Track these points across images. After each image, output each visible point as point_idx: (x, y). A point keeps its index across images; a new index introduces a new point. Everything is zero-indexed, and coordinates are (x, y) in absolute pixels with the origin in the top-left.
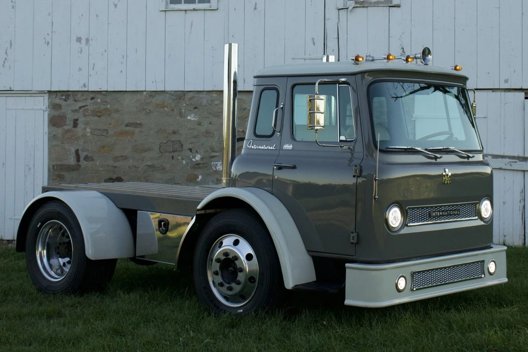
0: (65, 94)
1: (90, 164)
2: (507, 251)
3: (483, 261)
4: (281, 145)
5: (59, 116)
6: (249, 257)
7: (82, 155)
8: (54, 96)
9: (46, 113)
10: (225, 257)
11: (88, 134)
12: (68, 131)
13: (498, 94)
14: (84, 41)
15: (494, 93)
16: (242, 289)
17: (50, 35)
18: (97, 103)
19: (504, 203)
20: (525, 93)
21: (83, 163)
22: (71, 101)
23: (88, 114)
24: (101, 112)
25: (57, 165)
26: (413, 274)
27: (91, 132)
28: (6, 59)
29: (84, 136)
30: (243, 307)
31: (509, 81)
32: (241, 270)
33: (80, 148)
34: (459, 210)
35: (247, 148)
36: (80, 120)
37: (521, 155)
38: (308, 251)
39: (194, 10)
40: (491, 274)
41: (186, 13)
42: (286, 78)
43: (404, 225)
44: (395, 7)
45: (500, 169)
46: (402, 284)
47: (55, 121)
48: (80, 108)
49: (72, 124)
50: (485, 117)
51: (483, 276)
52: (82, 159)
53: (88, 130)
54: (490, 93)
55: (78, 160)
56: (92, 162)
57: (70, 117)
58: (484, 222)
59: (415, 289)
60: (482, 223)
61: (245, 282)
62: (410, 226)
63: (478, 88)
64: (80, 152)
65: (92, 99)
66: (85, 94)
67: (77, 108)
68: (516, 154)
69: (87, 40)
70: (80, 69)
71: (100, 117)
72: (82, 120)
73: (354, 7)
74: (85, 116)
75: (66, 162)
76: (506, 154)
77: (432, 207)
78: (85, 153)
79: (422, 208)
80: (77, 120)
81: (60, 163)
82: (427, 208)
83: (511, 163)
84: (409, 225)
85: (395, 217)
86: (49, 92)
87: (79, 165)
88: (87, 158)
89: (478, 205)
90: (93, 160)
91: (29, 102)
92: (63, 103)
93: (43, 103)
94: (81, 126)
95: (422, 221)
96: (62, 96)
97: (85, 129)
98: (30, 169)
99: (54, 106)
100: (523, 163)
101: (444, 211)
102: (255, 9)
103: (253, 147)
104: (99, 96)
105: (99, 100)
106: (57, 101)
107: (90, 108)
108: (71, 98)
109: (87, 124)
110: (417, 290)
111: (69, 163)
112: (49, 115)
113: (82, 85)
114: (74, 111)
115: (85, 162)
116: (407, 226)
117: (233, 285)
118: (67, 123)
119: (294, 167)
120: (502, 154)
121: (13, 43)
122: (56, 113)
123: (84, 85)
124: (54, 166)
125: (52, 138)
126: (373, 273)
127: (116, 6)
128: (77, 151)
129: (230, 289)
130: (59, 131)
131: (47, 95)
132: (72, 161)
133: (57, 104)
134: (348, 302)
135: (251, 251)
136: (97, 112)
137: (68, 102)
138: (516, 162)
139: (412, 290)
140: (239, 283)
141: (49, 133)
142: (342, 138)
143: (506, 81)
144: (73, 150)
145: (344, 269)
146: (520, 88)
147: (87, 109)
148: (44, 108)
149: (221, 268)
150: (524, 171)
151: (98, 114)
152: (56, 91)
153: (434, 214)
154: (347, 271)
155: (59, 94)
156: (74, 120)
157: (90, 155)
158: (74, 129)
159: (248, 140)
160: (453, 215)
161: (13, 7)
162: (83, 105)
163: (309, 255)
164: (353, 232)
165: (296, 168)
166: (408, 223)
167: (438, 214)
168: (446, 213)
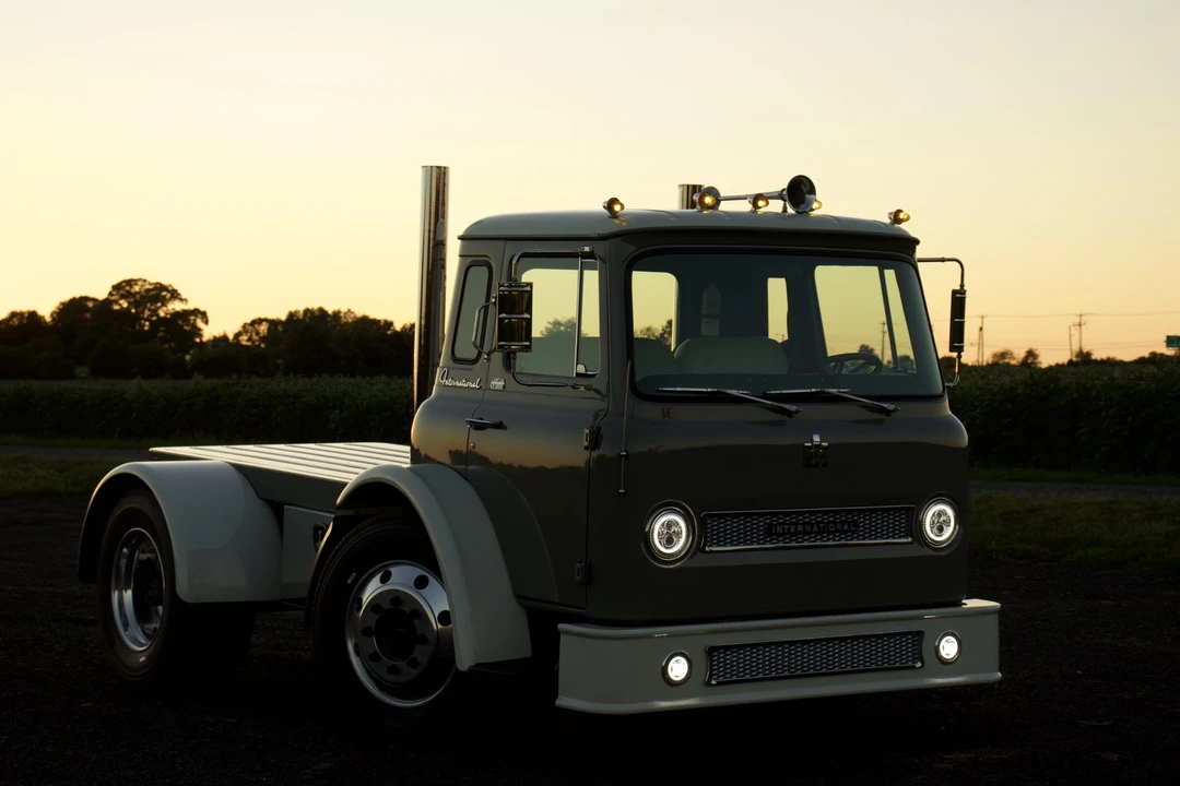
3: (920, 634)
4: (488, 382)
10: (390, 606)
26: (711, 651)
34: (855, 521)
35: (440, 384)
38: (519, 597)
40: (943, 662)
42: (503, 242)
43: (696, 548)
46: (678, 669)
51: (919, 664)
58: (930, 548)
59: (714, 682)
60: (925, 552)
62: (711, 552)
77: (774, 515)
79: (748, 516)
82: (761, 515)
84: (707, 549)
85: (670, 532)
89: (912, 514)
95: (745, 543)
101: (808, 523)
103: (447, 383)
110: (719, 684)
116: (702, 551)
117: (401, 664)
119: (499, 426)
129: (394, 670)
134: (563, 701)
139: (708, 684)
140: (413, 663)
142: (581, 369)
145: (557, 635)
153: (781, 530)
154: (563, 638)
159: (443, 367)
160: (836, 531)
163: (521, 606)
164: (582, 561)
165: (505, 428)
166: (705, 545)
167: (792, 530)
168: (815, 528)
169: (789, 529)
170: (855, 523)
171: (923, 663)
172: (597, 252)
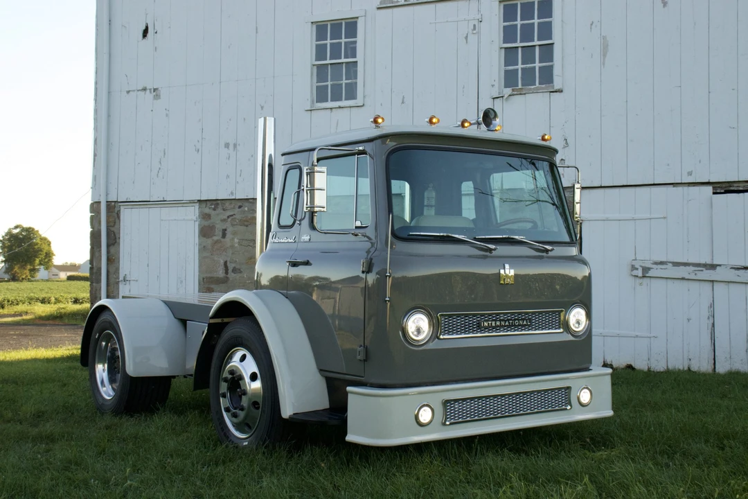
0: (214, 203)
1: (237, 276)
2: (612, 375)
3: (569, 388)
4: (300, 237)
5: (209, 226)
6: (253, 377)
7: (231, 266)
8: (204, 205)
9: (197, 223)
10: (231, 376)
11: (236, 245)
12: (217, 242)
13: (680, 189)
14: (231, 147)
15: (675, 188)
16: (246, 417)
17: (200, 141)
18: (245, 211)
19: (689, 320)
20: (713, 188)
21: (231, 275)
22: (219, 210)
23: (235, 223)
24: (247, 221)
25: (207, 278)
26: (446, 403)
27: (239, 242)
28: (160, 168)
29: (232, 247)
30: (248, 440)
31: (694, 173)
32: (245, 393)
33: (228, 259)
34: (530, 319)
35: (271, 243)
36: (228, 230)
37: (709, 262)
38: (321, 370)
39: (340, 107)
40: (582, 405)
41: (331, 111)
43: (435, 336)
44: (556, 92)
45: (683, 279)
46: (425, 415)
47: (205, 232)
48: (228, 217)
49: (221, 234)
50: (665, 218)
51: (569, 407)
52: (230, 271)
53: (236, 240)
54: (671, 188)
55: (227, 272)
56: (240, 275)
57: (219, 227)
58: (573, 335)
59: (448, 423)
60: (570, 338)
61: (249, 407)
62: (444, 339)
63: (656, 183)
64: (228, 263)
65: (240, 207)
66: (233, 202)
67: (225, 217)
68: (703, 261)
69: (235, 145)
70: (228, 176)
71: (247, 226)
72: (230, 230)
73: (510, 95)
74: (233, 225)
75: (215, 275)
76: (691, 261)
77: (482, 315)
78: (233, 265)
79: (466, 315)
80: (226, 230)
81: (209, 275)
82: (474, 315)
83: (696, 272)
84: (441, 337)
85: (418, 325)
86: (198, 200)
87: (227, 278)
88: (234, 270)
89: (562, 314)
90: (241, 272)
91: (180, 212)
92: (213, 213)
93: (193, 212)
94: (229, 236)
95: (465, 333)
96: (211, 205)
97: (233, 239)
98: (182, 282)
99: (205, 216)
100: (711, 271)
101: (503, 320)
102: (403, 103)
103: (275, 241)
104: (247, 204)
105: (246, 209)
106: (207, 210)
107: (238, 217)
108: (220, 207)
109: (235, 233)
110: (451, 424)
111: (218, 276)
112: (199, 225)
113: (230, 193)
114: (224, 220)
115: (233, 274)
116: (439, 339)
117: (238, 411)
118: (216, 234)
119: (307, 263)
120: (685, 261)
121: (166, 151)
122: (206, 223)
123: (232, 193)
124: (203, 279)
125: (202, 249)
126: (381, 399)
127: (262, 108)
128: (225, 263)
129: (236, 415)
130: (209, 242)
131: (198, 204)
132: (220, 273)
133: (206, 214)
134: (351, 438)
135: (256, 370)
136: (245, 221)
137: (217, 212)
138: (702, 271)
139: (444, 424)
140: (242, 409)
141: (200, 245)
142: (358, 224)
143: (690, 174)
144: (222, 262)
146: (707, 181)
147: (235, 218)
148: (195, 218)
149: (229, 389)
150: (713, 281)
151: (246, 223)
152: (206, 200)
153: (486, 324)
154: (350, 397)
155: (209, 203)
156: (223, 230)
157: (238, 267)
158: (222, 240)
160: (519, 325)
161: (167, 115)
162: (232, 213)
163: (322, 376)
164: (361, 346)
165: (311, 264)
166: (440, 335)
167: (493, 325)
168: (507, 323)
169: (491, 324)
170: (530, 320)
171: (571, 406)
172: (368, 150)
